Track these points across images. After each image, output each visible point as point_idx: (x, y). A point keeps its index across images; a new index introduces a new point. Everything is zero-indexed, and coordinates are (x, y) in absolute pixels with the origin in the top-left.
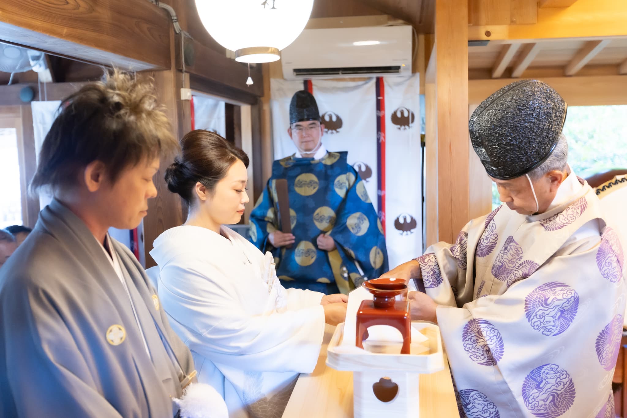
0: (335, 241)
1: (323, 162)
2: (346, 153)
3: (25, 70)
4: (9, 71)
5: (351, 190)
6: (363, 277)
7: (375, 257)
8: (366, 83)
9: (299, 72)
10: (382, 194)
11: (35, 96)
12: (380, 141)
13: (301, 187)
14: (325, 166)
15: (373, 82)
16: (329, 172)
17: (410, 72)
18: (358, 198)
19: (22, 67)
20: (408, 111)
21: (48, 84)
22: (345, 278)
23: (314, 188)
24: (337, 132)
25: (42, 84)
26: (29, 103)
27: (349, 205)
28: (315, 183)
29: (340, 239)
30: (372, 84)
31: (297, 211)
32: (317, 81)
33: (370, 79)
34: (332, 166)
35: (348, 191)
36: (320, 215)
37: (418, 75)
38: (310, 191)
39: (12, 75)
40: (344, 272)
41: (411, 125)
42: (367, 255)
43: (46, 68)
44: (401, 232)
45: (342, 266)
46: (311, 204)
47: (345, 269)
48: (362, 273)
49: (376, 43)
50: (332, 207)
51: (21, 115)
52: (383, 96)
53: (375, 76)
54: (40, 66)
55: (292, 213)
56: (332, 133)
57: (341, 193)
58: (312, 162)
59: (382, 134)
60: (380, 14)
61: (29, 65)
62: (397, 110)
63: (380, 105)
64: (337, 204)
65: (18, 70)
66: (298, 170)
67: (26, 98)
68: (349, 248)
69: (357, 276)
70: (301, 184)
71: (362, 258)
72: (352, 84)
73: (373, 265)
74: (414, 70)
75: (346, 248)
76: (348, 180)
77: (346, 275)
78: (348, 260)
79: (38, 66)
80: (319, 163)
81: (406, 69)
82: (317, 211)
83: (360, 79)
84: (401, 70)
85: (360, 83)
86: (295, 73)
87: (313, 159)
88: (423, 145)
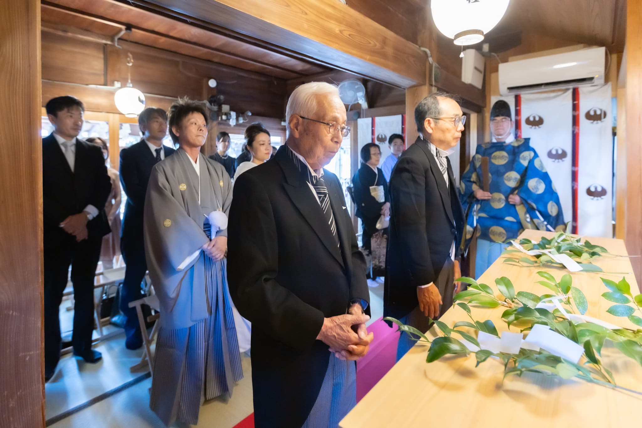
0: (521, 197)
1: (512, 144)
2: (529, 139)
3: (356, 102)
4: (349, 104)
5: (531, 162)
6: (543, 221)
7: (552, 208)
8: (564, 93)
9: (510, 89)
10: (575, 169)
11: (359, 117)
12: (575, 132)
13: (495, 159)
14: (514, 147)
15: (570, 93)
16: (516, 150)
17: (602, 81)
18: (535, 168)
19: (355, 101)
20: (601, 110)
21: (366, 110)
22: (528, 222)
23: (505, 160)
24: (539, 127)
25: (363, 110)
26: (357, 120)
27: (529, 173)
28: (506, 157)
29: (524, 196)
30: (569, 94)
31: (492, 174)
32: (525, 95)
33: (567, 90)
34: (518, 147)
35: (529, 162)
36: (509, 176)
37: (610, 84)
38: (502, 162)
39: (350, 106)
40: (527, 218)
41: (603, 120)
42: (546, 206)
43: (365, 101)
44: (592, 197)
45: (525, 214)
46: (503, 170)
47: (528, 216)
48: (542, 219)
49: (574, 64)
50: (518, 172)
51: (353, 126)
52: (578, 100)
53: (571, 86)
54: (363, 100)
55: (490, 175)
56: (535, 128)
57: (525, 163)
58: (504, 144)
59: (577, 127)
60: (577, 44)
61: (357, 100)
62: (591, 110)
63: (575, 107)
64: (522, 170)
65: (353, 103)
66: (494, 149)
67: (355, 118)
68: (532, 202)
69: (539, 221)
70: (495, 158)
71: (542, 209)
72: (552, 95)
73: (550, 213)
74: (607, 79)
75: (529, 201)
76: (530, 155)
77: (529, 220)
78: (530, 210)
79: (361, 100)
80: (509, 145)
81: (598, 78)
82: (507, 174)
83: (559, 90)
84: (595, 80)
85: (560, 93)
86: (508, 90)
87: (505, 142)
88: (614, 134)
